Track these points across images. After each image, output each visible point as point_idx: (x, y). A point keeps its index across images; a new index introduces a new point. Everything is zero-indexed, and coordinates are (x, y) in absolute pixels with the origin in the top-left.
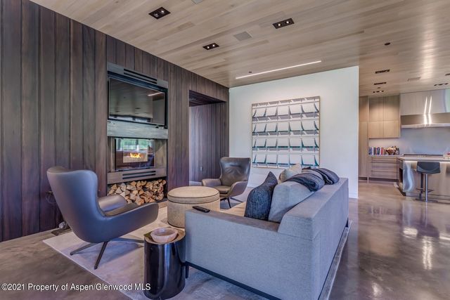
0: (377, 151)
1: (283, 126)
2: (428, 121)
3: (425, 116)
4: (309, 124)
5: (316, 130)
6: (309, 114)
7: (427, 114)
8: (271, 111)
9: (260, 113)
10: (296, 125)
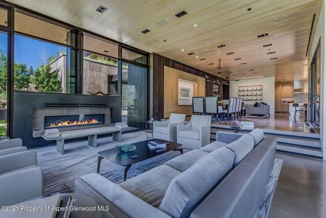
0: (284, 102)
1: (250, 93)
4: (259, 93)
5: (261, 95)
6: (259, 90)
8: (246, 89)
9: (242, 89)
10: (254, 93)
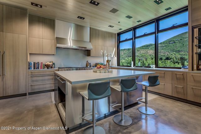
0: (36, 66)
2: (70, 44)
3: (69, 39)
7: (70, 39)
